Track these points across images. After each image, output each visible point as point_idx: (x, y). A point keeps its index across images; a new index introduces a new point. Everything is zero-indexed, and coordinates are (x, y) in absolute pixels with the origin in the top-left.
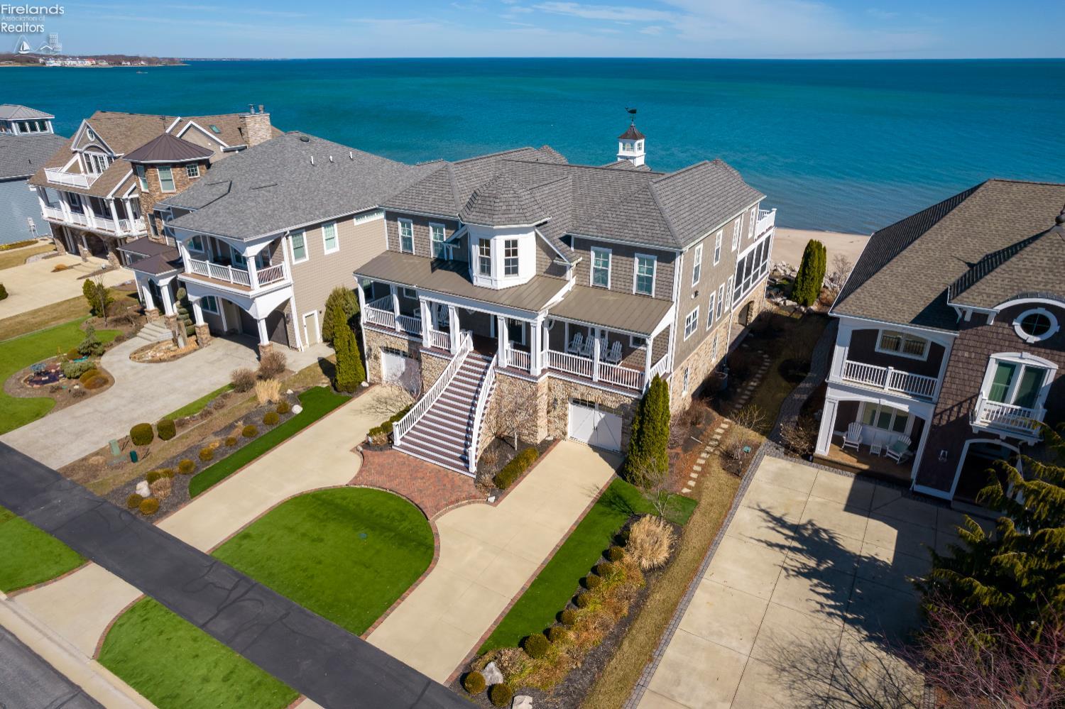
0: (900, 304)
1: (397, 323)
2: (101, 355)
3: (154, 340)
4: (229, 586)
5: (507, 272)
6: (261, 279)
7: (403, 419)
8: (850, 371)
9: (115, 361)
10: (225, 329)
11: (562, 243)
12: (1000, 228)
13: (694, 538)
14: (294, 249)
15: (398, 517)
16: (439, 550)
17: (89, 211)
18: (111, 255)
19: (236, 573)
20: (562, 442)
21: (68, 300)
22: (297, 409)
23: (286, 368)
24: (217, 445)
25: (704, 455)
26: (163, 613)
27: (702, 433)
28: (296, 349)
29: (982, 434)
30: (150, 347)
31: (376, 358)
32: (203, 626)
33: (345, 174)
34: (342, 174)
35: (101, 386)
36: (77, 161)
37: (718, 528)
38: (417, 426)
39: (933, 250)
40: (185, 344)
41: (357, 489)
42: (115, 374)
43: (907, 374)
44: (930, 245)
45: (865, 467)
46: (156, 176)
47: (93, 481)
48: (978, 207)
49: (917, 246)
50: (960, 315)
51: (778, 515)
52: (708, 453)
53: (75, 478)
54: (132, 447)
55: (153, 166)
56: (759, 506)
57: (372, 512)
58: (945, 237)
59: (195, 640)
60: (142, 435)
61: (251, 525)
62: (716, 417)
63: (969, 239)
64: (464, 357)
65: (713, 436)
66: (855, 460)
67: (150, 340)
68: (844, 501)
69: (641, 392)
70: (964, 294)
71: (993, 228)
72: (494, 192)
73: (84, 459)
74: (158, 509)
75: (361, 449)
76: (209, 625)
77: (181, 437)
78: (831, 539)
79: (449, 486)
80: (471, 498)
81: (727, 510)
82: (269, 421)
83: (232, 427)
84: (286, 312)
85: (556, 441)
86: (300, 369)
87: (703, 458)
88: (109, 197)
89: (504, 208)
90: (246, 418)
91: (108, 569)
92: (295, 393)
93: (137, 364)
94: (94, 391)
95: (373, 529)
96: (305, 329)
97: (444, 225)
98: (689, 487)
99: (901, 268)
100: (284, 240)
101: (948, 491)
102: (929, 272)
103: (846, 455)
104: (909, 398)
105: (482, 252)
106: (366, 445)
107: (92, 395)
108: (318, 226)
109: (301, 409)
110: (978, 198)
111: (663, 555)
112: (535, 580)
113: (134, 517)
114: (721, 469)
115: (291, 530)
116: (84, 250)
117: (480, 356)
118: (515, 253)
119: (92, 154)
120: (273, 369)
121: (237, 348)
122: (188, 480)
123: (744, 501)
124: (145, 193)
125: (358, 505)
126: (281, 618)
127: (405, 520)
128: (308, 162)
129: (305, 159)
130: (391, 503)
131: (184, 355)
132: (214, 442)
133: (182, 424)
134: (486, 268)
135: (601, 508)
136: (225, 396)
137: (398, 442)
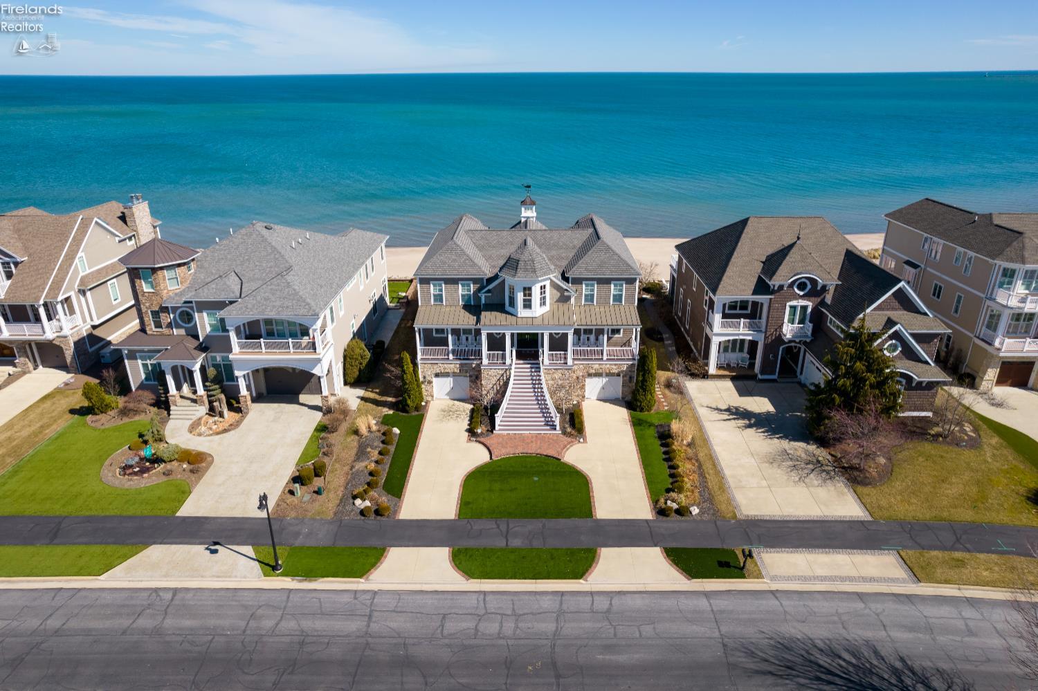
0: (743, 287)
1: (450, 354)
2: (163, 440)
6: (322, 343)
8: (723, 325)
15: (542, 465)
16: (583, 471)
20: (583, 403)
24: (370, 466)
25: (657, 389)
29: (790, 341)
30: (196, 424)
31: (430, 382)
35: (206, 460)
40: (228, 414)
41: (500, 459)
42: (202, 449)
43: (748, 320)
44: (742, 254)
45: (734, 374)
46: (164, 276)
47: (309, 513)
50: (772, 287)
51: (714, 407)
55: (161, 268)
56: (704, 406)
57: (525, 467)
66: (730, 372)
67: (191, 419)
68: (736, 392)
69: (634, 359)
70: (774, 277)
75: (473, 439)
76: (510, 545)
77: (333, 471)
78: (745, 409)
79: (552, 441)
80: (571, 443)
82: (385, 442)
83: (363, 453)
85: (579, 403)
86: (355, 407)
87: (658, 391)
88: (41, 302)
89: (539, 266)
90: (369, 445)
92: (379, 422)
97: (471, 282)
101: (775, 374)
102: (748, 268)
103: (724, 371)
104: (752, 332)
105: (525, 295)
106: (475, 436)
109: (398, 430)
113: (377, 520)
114: (672, 393)
115: (490, 490)
117: (522, 362)
122: (382, 491)
123: (696, 405)
124: (149, 293)
125: (512, 468)
126: (543, 527)
127: (548, 465)
130: (531, 460)
131: (239, 422)
132: (367, 465)
134: (528, 305)
135: (638, 428)
136: (324, 438)
137: (497, 427)
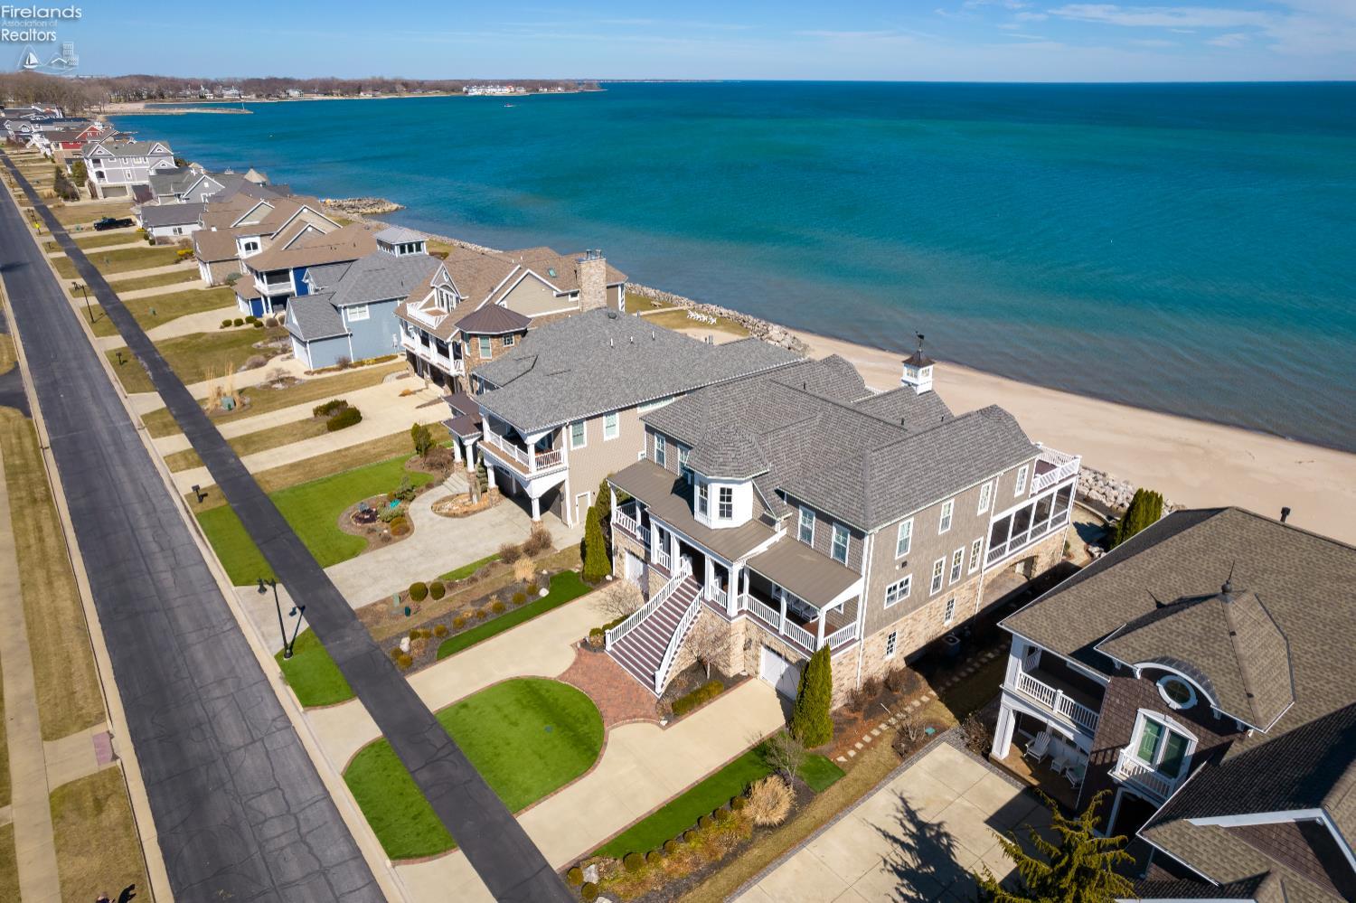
0: (1068, 632)
1: (637, 531)
2: (411, 501)
3: (455, 491)
4: (438, 746)
5: (722, 514)
6: (539, 463)
7: (615, 629)
8: (1024, 684)
9: (420, 510)
10: (515, 492)
11: (777, 495)
12: (1212, 569)
13: (819, 808)
14: (574, 436)
15: (582, 720)
16: (601, 758)
17: (433, 346)
18: (446, 386)
19: (446, 736)
20: (754, 680)
21: (402, 433)
22: (544, 592)
23: (552, 544)
24: (470, 615)
25: (883, 726)
26: (390, 754)
27: (896, 702)
28: (567, 525)
30: (450, 498)
31: (621, 557)
32: (412, 773)
33: (641, 356)
34: (638, 357)
35: (403, 534)
36: (433, 297)
37: (848, 804)
38: (628, 637)
39: (1131, 579)
40: (478, 501)
41: (562, 685)
42: (417, 523)
43: (1072, 701)
44: (1131, 572)
45: (1037, 784)
46: (477, 344)
47: (375, 627)
48: (1202, 539)
49: (1117, 569)
51: (913, 806)
52: (889, 725)
53: (365, 621)
54: (409, 602)
55: (476, 336)
56: (901, 794)
57: (564, 709)
58: (1151, 566)
59: (404, 781)
60: (419, 592)
61: (470, 697)
62: (923, 687)
63: (1174, 575)
64: (682, 580)
65: (905, 707)
66: (1030, 772)
67: (452, 491)
68: (991, 813)
71: (1205, 567)
72: (716, 443)
73: (375, 604)
74: (412, 665)
75: (579, 646)
76: (417, 773)
77: (447, 600)
79: (634, 701)
80: (647, 718)
81: (869, 788)
82: (519, 600)
83: (486, 599)
84: (561, 490)
85: (749, 677)
86: (561, 548)
87: (880, 730)
88: (449, 340)
89: (721, 460)
90: (501, 593)
91: (367, 707)
92: (549, 573)
93: (436, 516)
94: (397, 537)
95: (559, 725)
96: (577, 509)
98: (847, 757)
99: (1090, 592)
100: (564, 429)
102: (1115, 603)
103: (1024, 765)
104: (1074, 726)
105: (702, 493)
106: (584, 643)
107: (396, 541)
108: (601, 415)
109: (548, 592)
110: (1208, 528)
111: (776, 818)
112: (664, 807)
113: (394, 667)
114: (890, 745)
115: (499, 709)
116: (428, 376)
117: (696, 583)
118: (729, 499)
119: (445, 292)
120: (540, 543)
121: (518, 514)
122: (438, 643)
123: (891, 785)
124: (468, 357)
125: (557, 699)
126: (465, 783)
127: (586, 724)
128: (608, 344)
129: (606, 341)
130: (583, 704)
131: (474, 512)
132: (468, 611)
133: (452, 586)
134: (704, 508)
135: (754, 757)
136: (494, 565)
137: (609, 647)
